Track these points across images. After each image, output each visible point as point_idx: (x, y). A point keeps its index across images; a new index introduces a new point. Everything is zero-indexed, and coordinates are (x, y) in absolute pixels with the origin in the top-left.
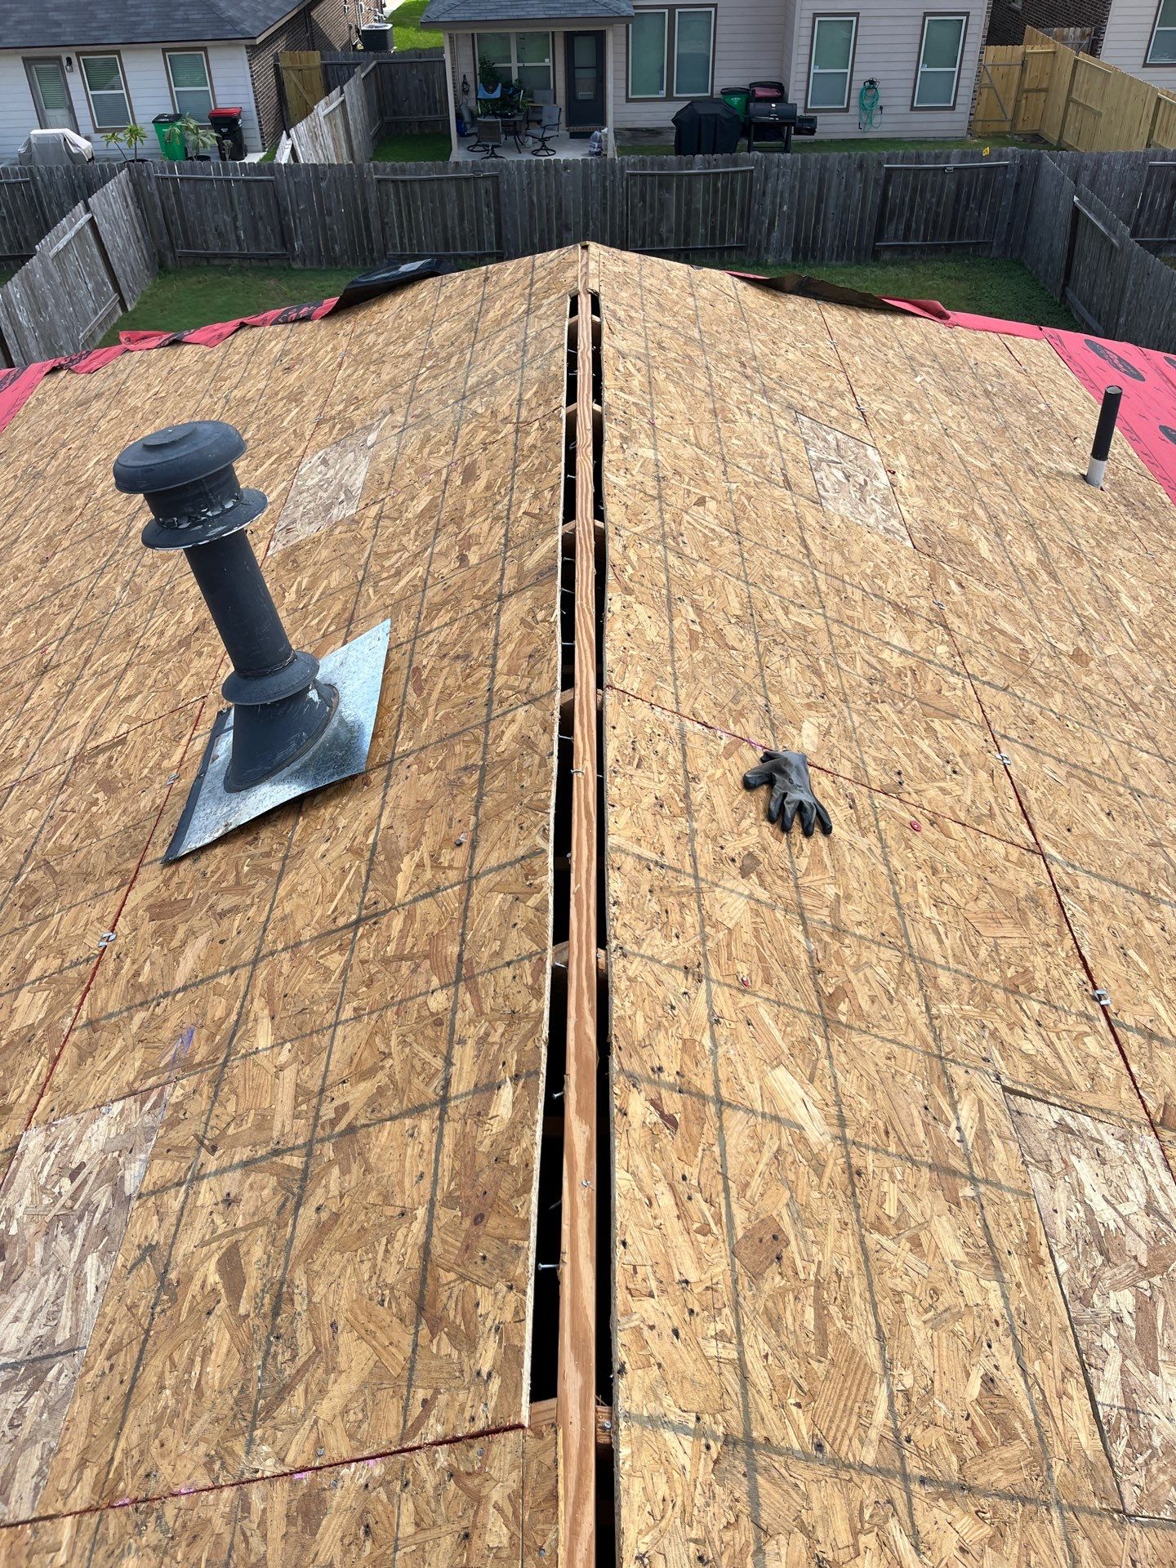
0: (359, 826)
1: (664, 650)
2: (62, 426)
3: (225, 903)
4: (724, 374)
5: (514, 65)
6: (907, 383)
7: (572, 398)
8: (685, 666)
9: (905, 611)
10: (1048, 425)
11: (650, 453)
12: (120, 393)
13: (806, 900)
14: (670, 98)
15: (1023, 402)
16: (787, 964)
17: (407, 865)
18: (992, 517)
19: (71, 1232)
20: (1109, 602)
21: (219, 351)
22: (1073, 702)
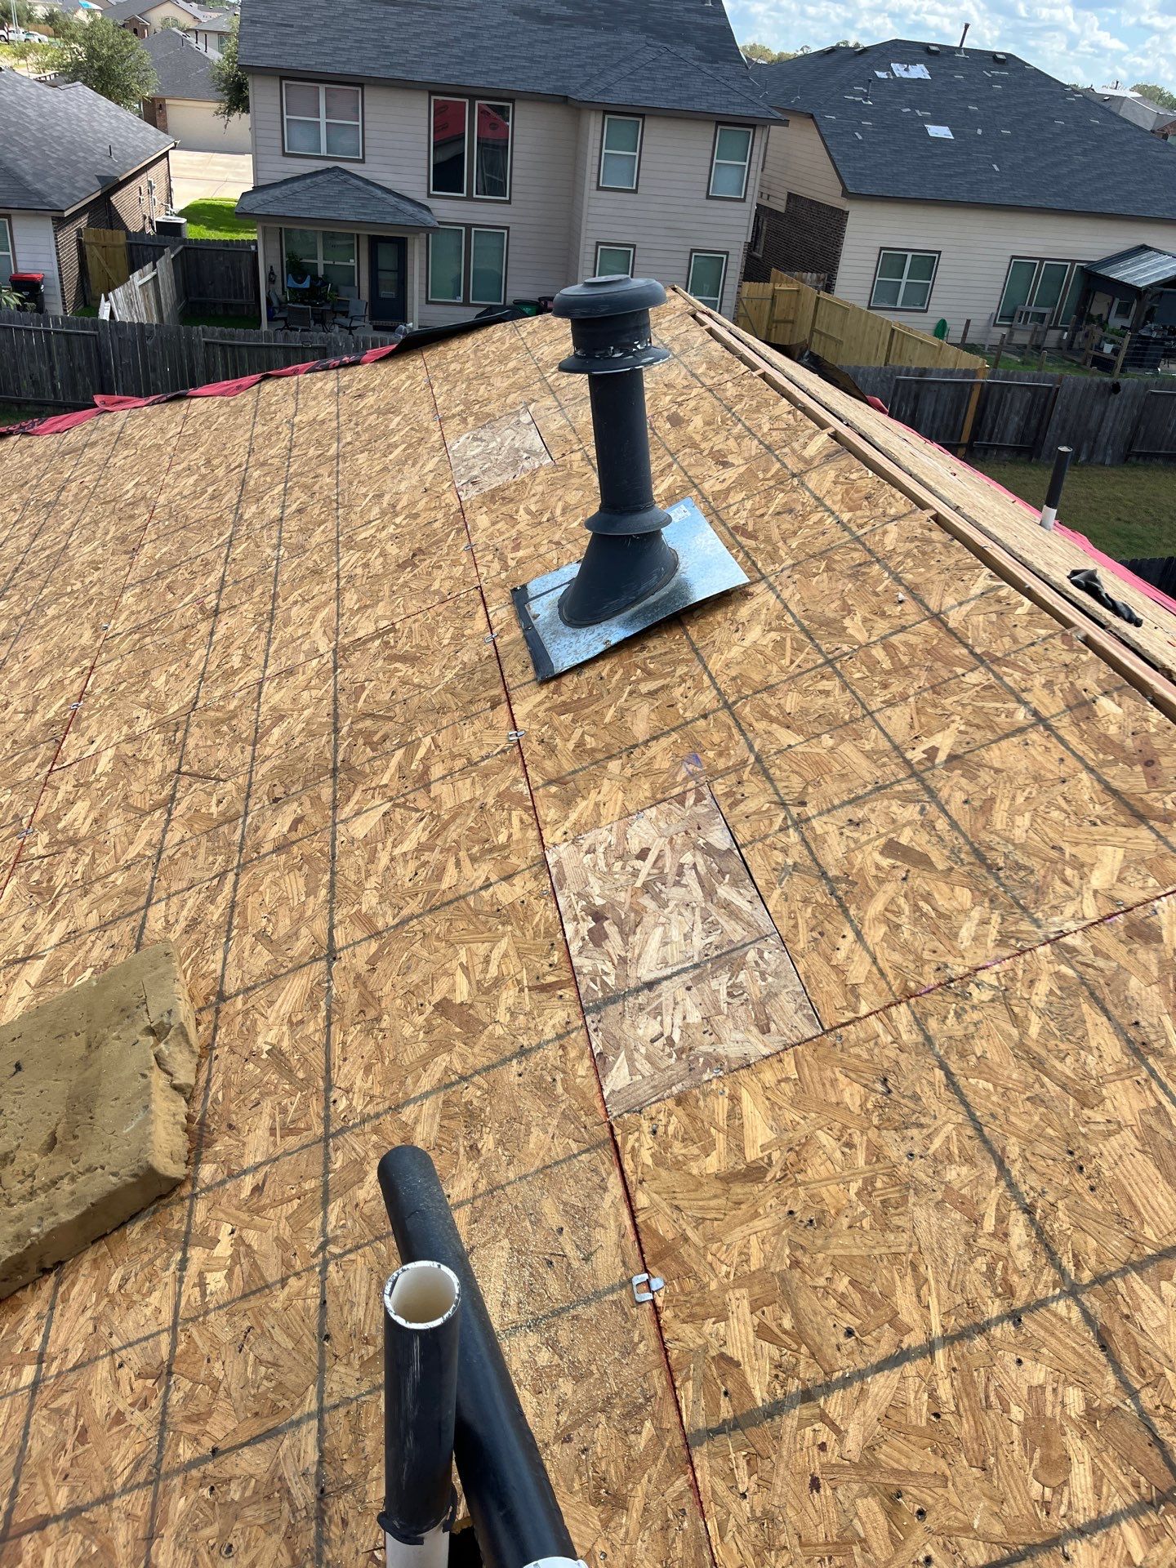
2: (53, 471)
5: (320, 262)
12: (121, 439)
14: (466, 303)
21: (246, 397)
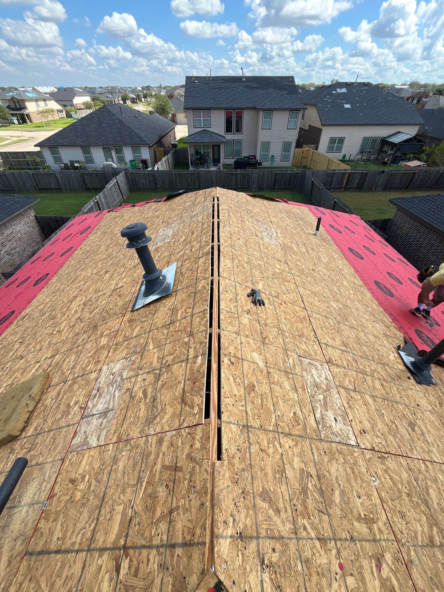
0: (170, 304)
1: (232, 269)
2: (111, 223)
3: (143, 320)
4: (244, 213)
5: (202, 151)
6: (280, 215)
7: (213, 218)
8: (236, 272)
9: (279, 261)
10: (307, 224)
11: (229, 229)
12: (122, 216)
13: (260, 319)
14: (233, 158)
15: (302, 219)
16: (256, 331)
17: (180, 312)
18: (297, 242)
19: (112, 386)
20: (319, 259)
21: (142, 208)
22: (312, 279)
